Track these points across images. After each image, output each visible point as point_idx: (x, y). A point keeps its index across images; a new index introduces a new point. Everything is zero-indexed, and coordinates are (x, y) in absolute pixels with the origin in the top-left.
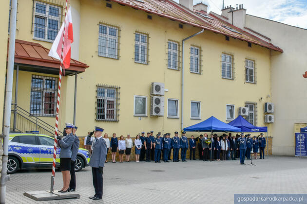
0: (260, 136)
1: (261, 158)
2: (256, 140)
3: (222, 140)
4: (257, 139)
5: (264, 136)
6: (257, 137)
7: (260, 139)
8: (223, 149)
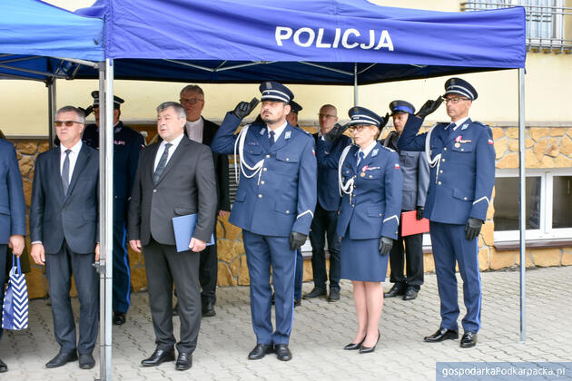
2: (367, 148)
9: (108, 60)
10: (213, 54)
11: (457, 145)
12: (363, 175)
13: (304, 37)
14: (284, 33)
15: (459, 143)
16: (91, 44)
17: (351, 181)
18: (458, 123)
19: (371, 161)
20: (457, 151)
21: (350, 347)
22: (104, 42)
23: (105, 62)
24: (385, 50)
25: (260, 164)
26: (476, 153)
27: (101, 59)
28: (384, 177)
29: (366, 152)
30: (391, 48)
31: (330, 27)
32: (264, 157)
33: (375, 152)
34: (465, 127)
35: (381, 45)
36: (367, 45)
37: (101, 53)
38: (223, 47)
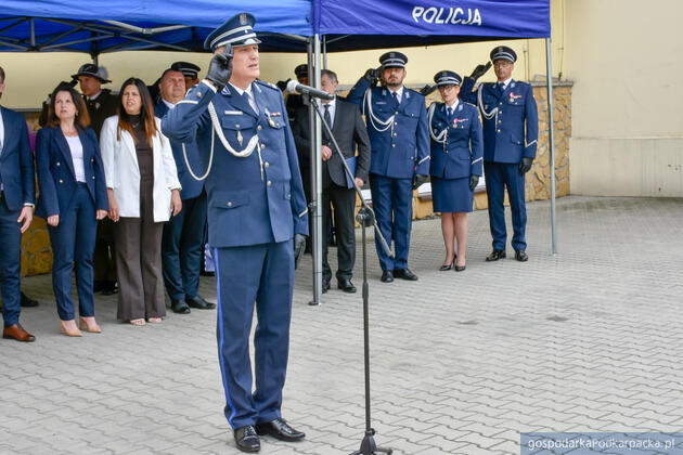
0: (490, 77)
1: (498, 254)
2: (454, 104)
3: (112, 123)
4: (467, 93)
5: (518, 73)
6: (468, 82)
7: (494, 93)
8: (129, 207)
9: (317, 35)
10: (378, 29)
11: (512, 100)
12: (455, 126)
13: (430, 15)
14: (418, 11)
15: (513, 98)
16: (304, 22)
17: (445, 132)
18: (507, 82)
19: (459, 114)
20: (512, 105)
21: (444, 268)
22: (314, 21)
23: (314, 37)
24: (476, 25)
25: (391, 119)
26: (525, 106)
27: (310, 35)
28: (471, 126)
29: (454, 107)
30: (480, 23)
31: (447, 7)
32: (394, 114)
33: (461, 107)
34: (513, 85)
35: (475, 20)
36: (467, 20)
37: (310, 29)
38: (384, 24)
